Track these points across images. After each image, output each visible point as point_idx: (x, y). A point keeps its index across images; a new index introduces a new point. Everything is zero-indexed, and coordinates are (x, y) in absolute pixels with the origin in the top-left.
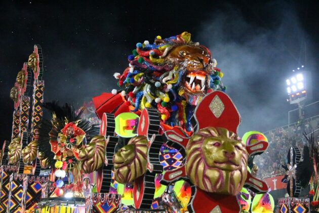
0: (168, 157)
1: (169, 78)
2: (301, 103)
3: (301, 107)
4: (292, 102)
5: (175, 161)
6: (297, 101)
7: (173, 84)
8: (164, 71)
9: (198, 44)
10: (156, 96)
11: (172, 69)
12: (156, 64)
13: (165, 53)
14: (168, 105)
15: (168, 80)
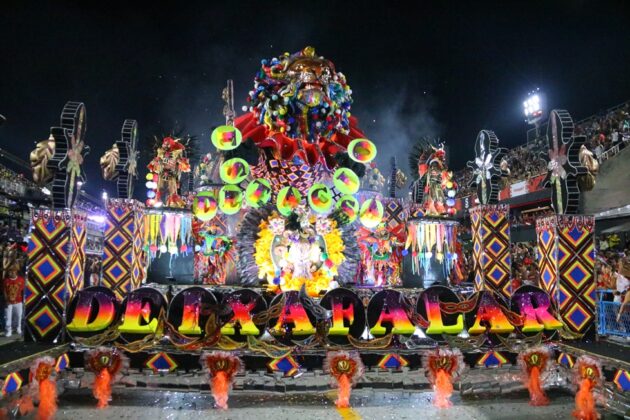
0: (295, 169)
1: (286, 91)
2: (538, 122)
3: (537, 126)
4: (530, 123)
5: (303, 173)
6: (534, 121)
7: (290, 97)
8: (283, 85)
9: (322, 58)
10: (274, 109)
11: (289, 83)
12: (276, 78)
13: (285, 69)
14: (285, 117)
15: (286, 94)
